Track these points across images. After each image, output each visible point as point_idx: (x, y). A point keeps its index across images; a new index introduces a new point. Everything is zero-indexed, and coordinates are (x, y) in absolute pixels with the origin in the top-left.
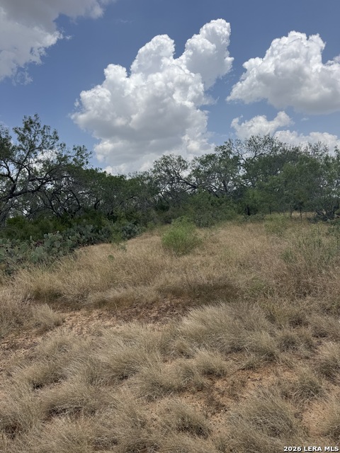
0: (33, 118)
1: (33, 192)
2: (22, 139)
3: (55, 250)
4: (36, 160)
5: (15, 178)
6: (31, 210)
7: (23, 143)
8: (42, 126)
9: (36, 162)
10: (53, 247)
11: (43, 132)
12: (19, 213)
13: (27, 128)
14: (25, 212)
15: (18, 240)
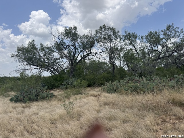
0: (171, 25)
1: (168, 57)
2: (165, 34)
3: (180, 83)
4: (170, 43)
5: (160, 51)
6: (165, 64)
7: (165, 36)
8: (175, 27)
9: (170, 44)
10: (179, 81)
11: (175, 30)
12: (160, 66)
13: (168, 29)
14: (163, 65)
15: (162, 77)
